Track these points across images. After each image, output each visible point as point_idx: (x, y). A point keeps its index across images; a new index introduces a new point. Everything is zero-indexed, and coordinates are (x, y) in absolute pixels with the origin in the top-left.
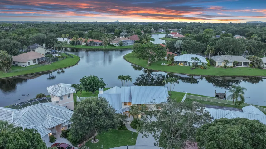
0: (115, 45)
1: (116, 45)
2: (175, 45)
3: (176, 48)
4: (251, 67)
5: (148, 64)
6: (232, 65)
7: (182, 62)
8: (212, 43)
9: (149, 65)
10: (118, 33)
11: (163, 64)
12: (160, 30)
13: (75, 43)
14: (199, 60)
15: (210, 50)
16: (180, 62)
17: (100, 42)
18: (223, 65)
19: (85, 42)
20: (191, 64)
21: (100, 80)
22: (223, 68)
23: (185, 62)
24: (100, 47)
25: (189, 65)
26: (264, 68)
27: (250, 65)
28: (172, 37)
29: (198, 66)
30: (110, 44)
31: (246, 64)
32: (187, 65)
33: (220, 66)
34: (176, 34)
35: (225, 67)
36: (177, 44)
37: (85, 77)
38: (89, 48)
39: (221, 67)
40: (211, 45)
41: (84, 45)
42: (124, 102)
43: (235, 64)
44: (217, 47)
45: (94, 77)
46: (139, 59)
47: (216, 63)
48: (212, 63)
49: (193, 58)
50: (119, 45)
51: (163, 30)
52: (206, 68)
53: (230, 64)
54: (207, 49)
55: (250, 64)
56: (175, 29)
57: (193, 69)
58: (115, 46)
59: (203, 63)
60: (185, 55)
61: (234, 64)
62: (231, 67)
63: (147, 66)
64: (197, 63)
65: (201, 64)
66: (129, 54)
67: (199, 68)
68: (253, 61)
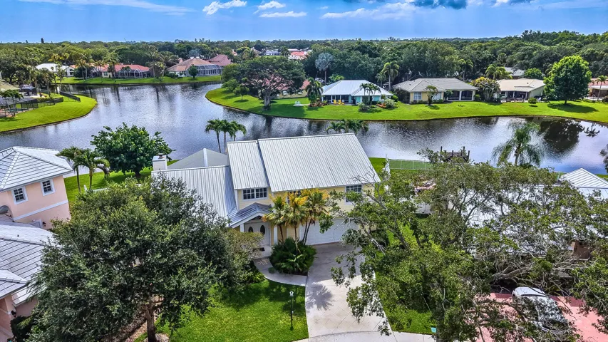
0: (181, 74)
1: (183, 76)
2: (317, 63)
4: (477, 100)
5: (265, 104)
6: (442, 98)
7: (337, 97)
9: (266, 107)
10: (184, 51)
11: (297, 104)
13: (85, 74)
14: (376, 88)
15: (392, 70)
17: (146, 69)
18: (424, 97)
19: (110, 70)
20: (359, 101)
21: (152, 137)
22: (426, 104)
23: (344, 97)
25: (355, 102)
27: (475, 97)
29: (375, 103)
30: (168, 72)
31: (466, 94)
32: (349, 103)
33: (418, 100)
35: (430, 102)
36: (321, 60)
37: (108, 129)
38: (118, 82)
39: (420, 103)
41: (108, 76)
42: (244, 187)
43: (448, 94)
45: (134, 129)
47: (408, 95)
48: (403, 97)
49: (364, 85)
50: (189, 75)
53: (439, 97)
54: (385, 68)
55: (473, 93)
57: (365, 109)
58: (180, 78)
60: (342, 82)
61: (445, 96)
62: (441, 102)
63: (263, 110)
64: (371, 97)
65: (379, 99)
66: (215, 91)
67: (378, 108)
68: (481, 89)
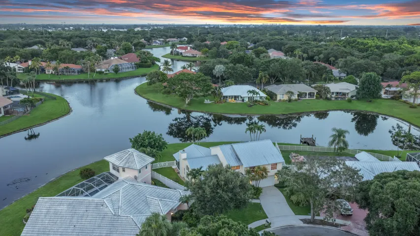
1: (107, 72)
2: (214, 72)
3: (217, 76)
4: (317, 98)
5: (187, 102)
6: (297, 98)
7: (231, 97)
8: (264, 67)
9: (188, 104)
11: (207, 101)
12: (154, 40)
14: (257, 93)
15: (264, 78)
16: (229, 96)
17: (79, 67)
18: (286, 98)
19: (55, 69)
20: (246, 100)
22: (287, 102)
23: (236, 97)
24: (82, 77)
25: (243, 100)
26: (332, 99)
27: (316, 97)
28: (181, 53)
29: (256, 101)
31: (311, 94)
32: (239, 101)
33: (282, 99)
34: (187, 49)
35: (290, 100)
36: (217, 70)
38: (60, 78)
39: (284, 101)
40: (264, 71)
41: (50, 73)
43: (300, 95)
44: (272, 73)
46: (165, 95)
47: (276, 95)
48: (272, 96)
49: (250, 92)
50: (113, 72)
51: (159, 41)
52: (267, 104)
53: (295, 97)
54: (260, 76)
55: (315, 94)
56: (175, 39)
57: (251, 106)
58: (106, 74)
59: (261, 97)
61: (298, 96)
62: (296, 100)
63: (185, 106)
65: (259, 99)
67: (258, 105)
68: (319, 91)
